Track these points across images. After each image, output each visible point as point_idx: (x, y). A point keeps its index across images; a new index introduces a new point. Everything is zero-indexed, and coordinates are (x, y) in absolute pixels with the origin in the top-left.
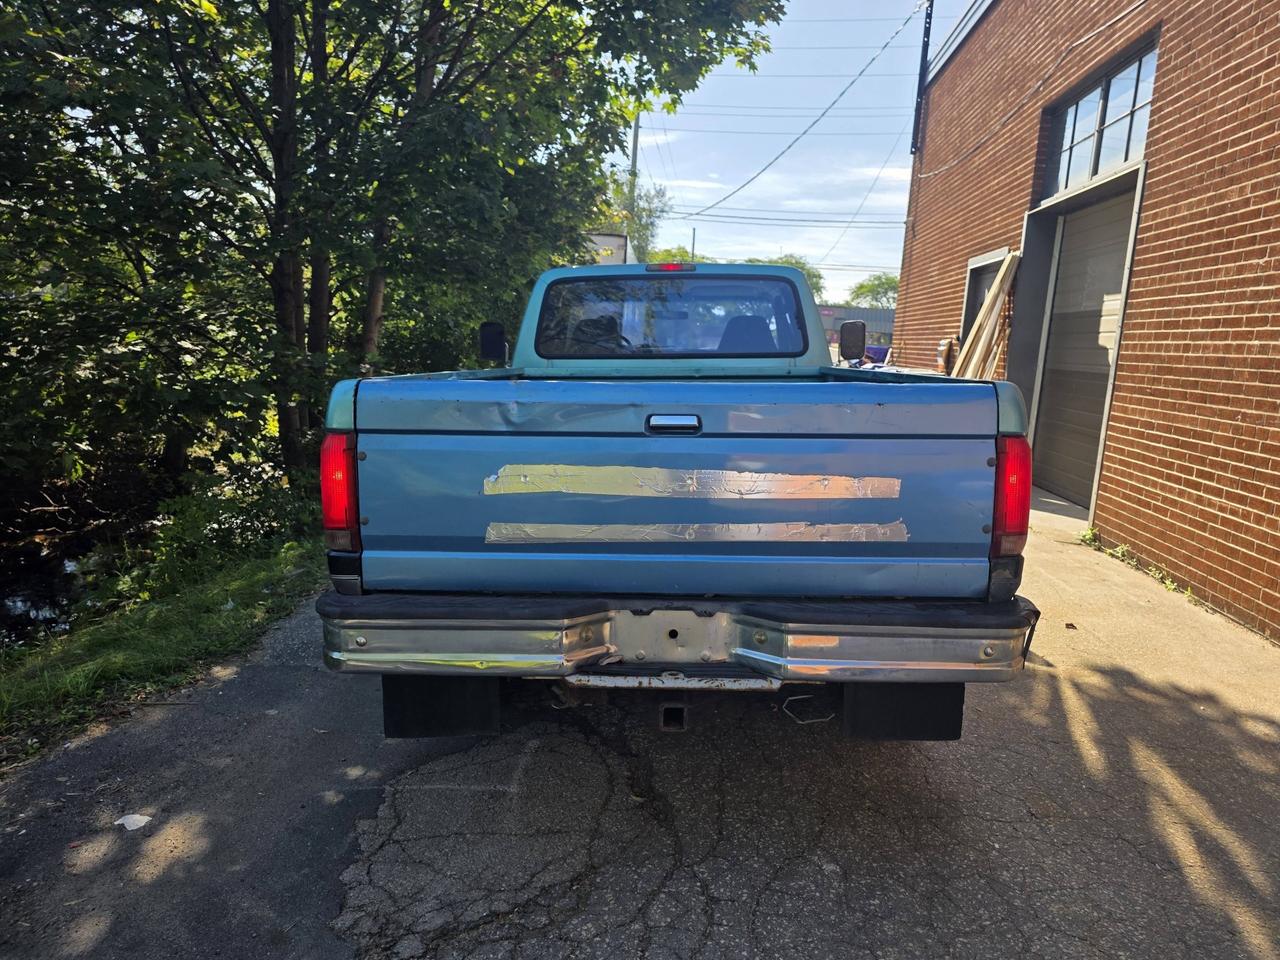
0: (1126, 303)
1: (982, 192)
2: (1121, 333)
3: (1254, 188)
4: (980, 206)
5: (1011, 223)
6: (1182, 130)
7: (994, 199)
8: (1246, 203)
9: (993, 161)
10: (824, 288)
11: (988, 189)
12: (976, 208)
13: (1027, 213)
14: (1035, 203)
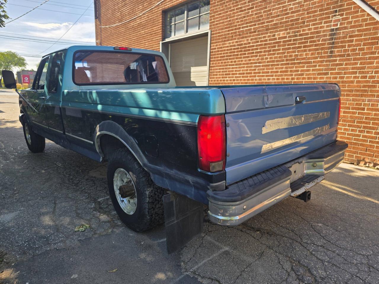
0: (209, 69)
1: (137, 34)
2: (209, 77)
3: (251, 40)
4: (136, 39)
5: (154, 45)
6: (223, 23)
7: (143, 37)
8: (249, 43)
9: (140, 25)
10: (27, 64)
11: (140, 34)
12: (135, 39)
13: (161, 42)
14: (163, 39)
